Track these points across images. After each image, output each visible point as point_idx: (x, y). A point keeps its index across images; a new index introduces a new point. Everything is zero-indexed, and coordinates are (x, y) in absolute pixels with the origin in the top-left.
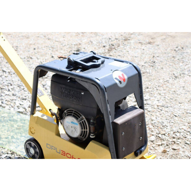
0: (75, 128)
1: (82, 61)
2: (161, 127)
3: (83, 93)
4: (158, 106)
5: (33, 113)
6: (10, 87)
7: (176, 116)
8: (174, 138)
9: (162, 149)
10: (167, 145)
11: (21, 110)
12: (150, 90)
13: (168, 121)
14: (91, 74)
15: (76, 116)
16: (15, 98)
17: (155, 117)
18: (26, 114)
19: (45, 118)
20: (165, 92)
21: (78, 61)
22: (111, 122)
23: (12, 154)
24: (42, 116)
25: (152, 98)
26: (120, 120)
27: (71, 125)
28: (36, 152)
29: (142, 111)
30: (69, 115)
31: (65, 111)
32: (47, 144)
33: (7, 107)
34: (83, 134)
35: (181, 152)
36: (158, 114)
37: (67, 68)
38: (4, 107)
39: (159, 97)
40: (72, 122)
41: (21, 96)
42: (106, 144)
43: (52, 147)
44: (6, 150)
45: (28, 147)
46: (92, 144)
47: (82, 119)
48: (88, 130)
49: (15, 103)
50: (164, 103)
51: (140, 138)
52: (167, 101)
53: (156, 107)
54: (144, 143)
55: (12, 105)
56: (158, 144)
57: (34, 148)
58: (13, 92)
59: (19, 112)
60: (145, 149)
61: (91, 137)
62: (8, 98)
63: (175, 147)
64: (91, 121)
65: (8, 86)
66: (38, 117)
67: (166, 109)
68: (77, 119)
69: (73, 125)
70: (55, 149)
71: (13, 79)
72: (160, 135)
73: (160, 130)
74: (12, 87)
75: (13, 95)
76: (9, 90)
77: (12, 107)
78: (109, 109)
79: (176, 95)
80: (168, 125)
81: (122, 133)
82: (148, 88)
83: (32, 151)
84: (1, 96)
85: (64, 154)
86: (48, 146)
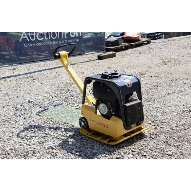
0: (105, 110)
2: (156, 117)
3: (109, 90)
4: (156, 108)
6: (72, 97)
7: (165, 113)
8: (162, 122)
9: (154, 127)
10: (158, 126)
11: (78, 107)
12: (153, 100)
13: (160, 115)
14: (114, 81)
15: (105, 103)
16: (74, 102)
17: (153, 113)
18: (80, 109)
19: (90, 105)
20: (161, 101)
22: (123, 105)
23: (72, 126)
24: (88, 104)
25: (153, 104)
26: (128, 105)
27: (103, 108)
28: (85, 124)
29: (140, 101)
30: (102, 102)
31: (100, 101)
32: (90, 119)
33: (70, 106)
34: (109, 112)
35: (165, 129)
36: (155, 111)
37: (101, 78)
38: (69, 106)
39: (157, 103)
40: (103, 106)
41: (78, 102)
43: (93, 121)
44: (70, 124)
45: (81, 121)
46: (113, 117)
47: (109, 104)
48: (111, 110)
49: (74, 105)
50: (160, 106)
51: (139, 116)
52: (162, 105)
53: (154, 108)
54: (142, 119)
55: (73, 105)
56: (152, 125)
57: (84, 122)
58: (73, 100)
59: (76, 108)
60: (142, 122)
61: (113, 114)
62: (71, 102)
63: (162, 126)
64: (113, 105)
65: (71, 97)
66: (86, 105)
67: (161, 109)
68: (106, 104)
69: (104, 108)
70: (95, 121)
71: (74, 94)
72: (154, 121)
73: (155, 119)
74: (73, 97)
75: (74, 101)
76: (71, 99)
77: (73, 106)
79: (168, 103)
80: (160, 116)
81: (129, 111)
82: (151, 99)
83: (83, 124)
84: (67, 101)
85: (99, 123)
86: (91, 120)
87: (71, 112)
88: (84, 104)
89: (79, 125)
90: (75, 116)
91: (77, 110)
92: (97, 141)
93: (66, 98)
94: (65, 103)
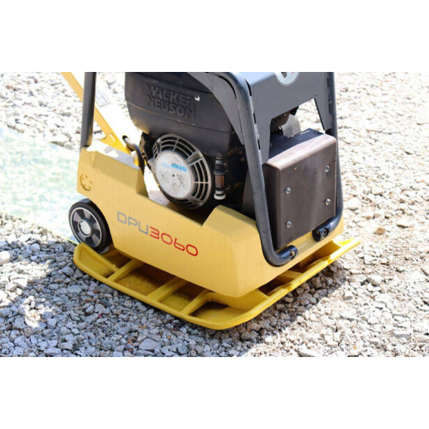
0: (180, 178)
2: (375, 178)
4: (368, 131)
5: (85, 144)
6: (34, 87)
7: (408, 153)
8: (402, 202)
9: (374, 225)
10: (386, 218)
11: (60, 138)
12: (353, 95)
13: (391, 165)
15: (184, 151)
16: (43, 110)
17: (361, 155)
18: (70, 148)
19: (113, 154)
20: (385, 98)
23: (41, 234)
24: (107, 150)
25: (355, 114)
26: (281, 161)
27: (171, 171)
28: (94, 231)
29: (331, 139)
30: (167, 148)
31: (159, 140)
32: (119, 213)
33: (29, 131)
34: (198, 191)
35: (416, 233)
36: (368, 148)
38: (22, 131)
39: (370, 111)
40: (174, 165)
41: (59, 109)
42: (249, 213)
43: (129, 221)
44: (28, 225)
45: (78, 218)
46: (218, 214)
47: (197, 158)
48: (210, 182)
49: (45, 122)
50: (383, 124)
51: (325, 201)
52: (390, 119)
53: (364, 133)
54: (336, 211)
55: (40, 126)
56: (366, 215)
57: (91, 221)
58: (40, 98)
59: (55, 143)
60: (337, 224)
61: (216, 197)
62: (30, 111)
63: (404, 220)
64: (217, 162)
65: (29, 83)
66: (97, 153)
67: (388, 138)
68: (185, 157)
69: (176, 172)
70: (137, 223)
72: (371, 197)
73: (372, 184)
74: (37, 86)
75: (41, 104)
76: (31, 94)
77: (40, 131)
78: (257, 136)
79: (411, 106)
80: (391, 173)
81: (285, 190)
82: (347, 91)
83: (86, 228)
84: (14, 106)
85: (156, 234)
86: (122, 218)
87: (35, 160)
88: (89, 149)
91: (59, 148)
92: (148, 306)
93: (9, 91)
94: (8, 116)
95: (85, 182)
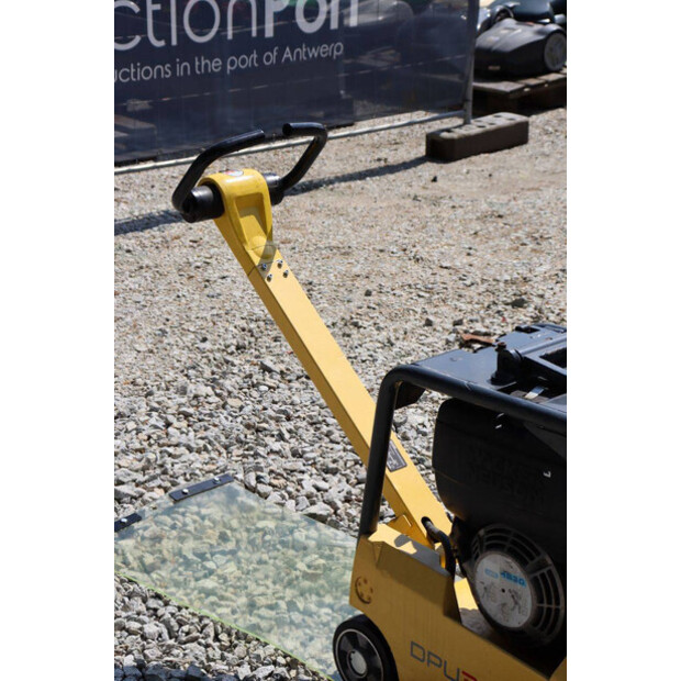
0: (515, 596)
1: (545, 357)
3: (548, 475)
5: (367, 528)
6: (286, 426)
11: (321, 508)
15: (521, 553)
16: (299, 464)
18: (335, 525)
19: (408, 548)
21: (535, 357)
23: (289, 666)
24: (400, 541)
27: (499, 582)
28: (372, 669)
30: (495, 546)
31: (482, 532)
32: (413, 643)
33: (275, 496)
34: (543, 619)
37: (494, 381)
38: (265, 496)
40: (505, 574)
43: (429, 657)
44: (270, 649)
45: (348, 647)
47: (542, 565)
48: (562, 606)
49: (300, 482)
55: (292, 488)
57: (368, 654)
58: (294, 443)
59: (313, 516)
62: (277, 464)
65: (278, 420)
66: (384, 544)
68: (522, 562)
69: (509, 584)
70: (442, 664)
71: (296, 399)
74: (290, 425)
75: (295, 454)
76: (281, 437)
77: (291, 497)
83: (359, 662)
84: (256, 455)
86: (418, 652)
87: (283, 543)
89: (330, 657)
90: (306, 576)
91: (320, 525)
93: (248, 432)
94: (246, 472)
95: (364, 589)
